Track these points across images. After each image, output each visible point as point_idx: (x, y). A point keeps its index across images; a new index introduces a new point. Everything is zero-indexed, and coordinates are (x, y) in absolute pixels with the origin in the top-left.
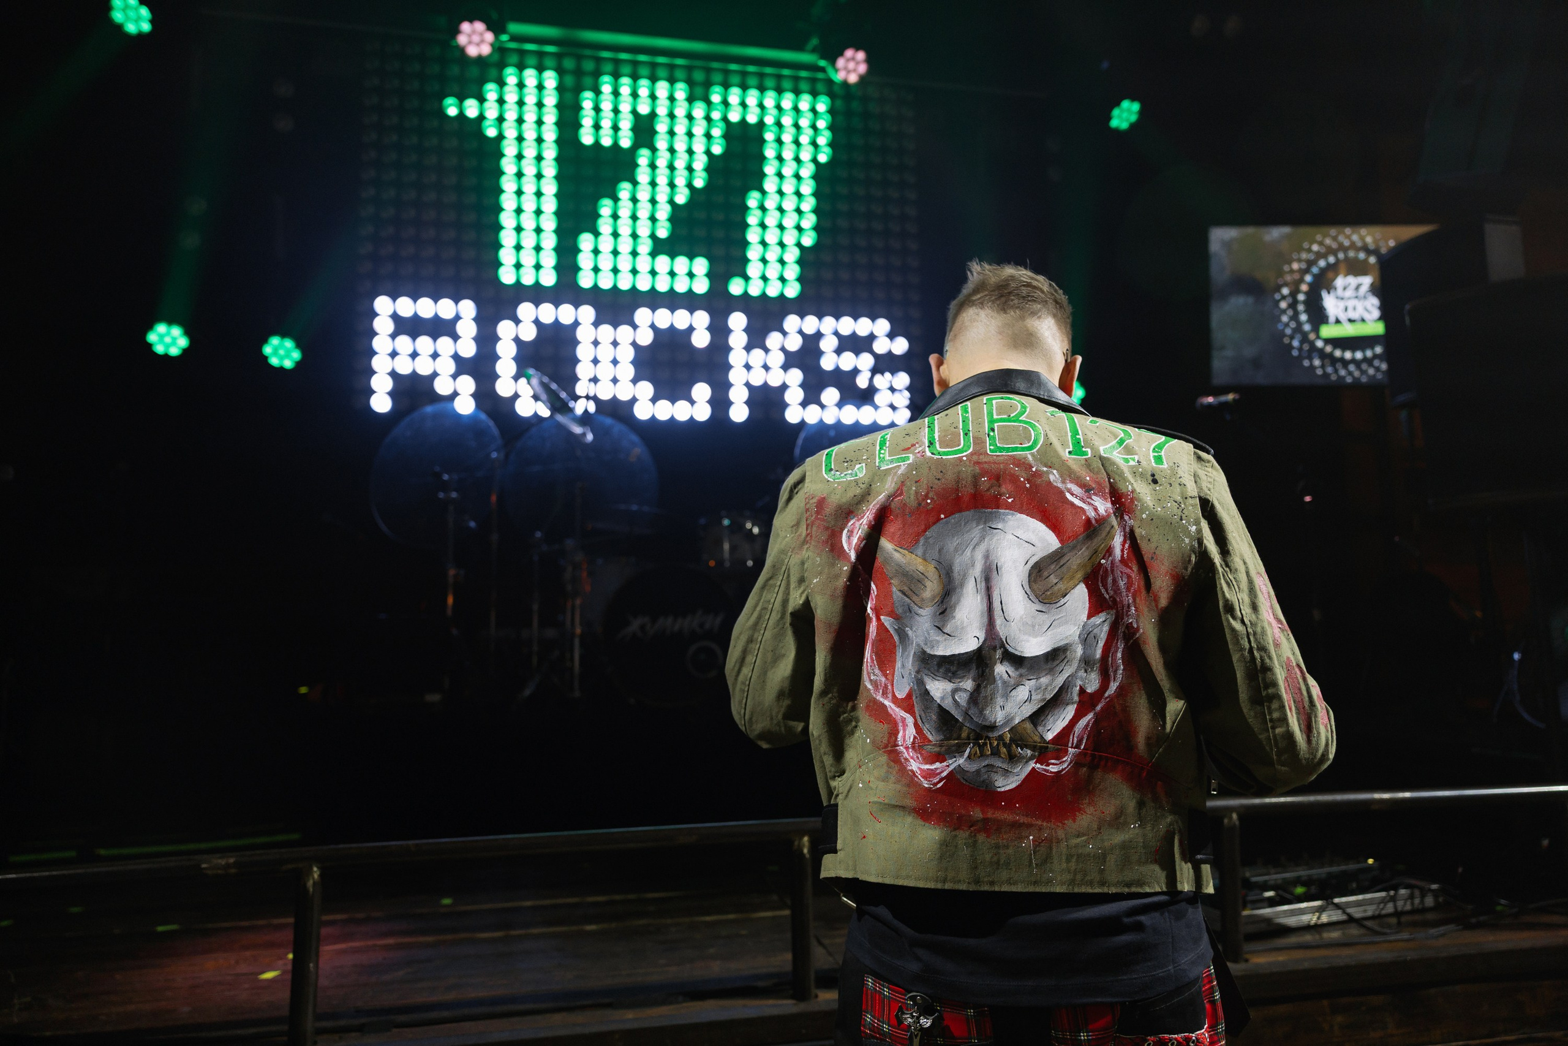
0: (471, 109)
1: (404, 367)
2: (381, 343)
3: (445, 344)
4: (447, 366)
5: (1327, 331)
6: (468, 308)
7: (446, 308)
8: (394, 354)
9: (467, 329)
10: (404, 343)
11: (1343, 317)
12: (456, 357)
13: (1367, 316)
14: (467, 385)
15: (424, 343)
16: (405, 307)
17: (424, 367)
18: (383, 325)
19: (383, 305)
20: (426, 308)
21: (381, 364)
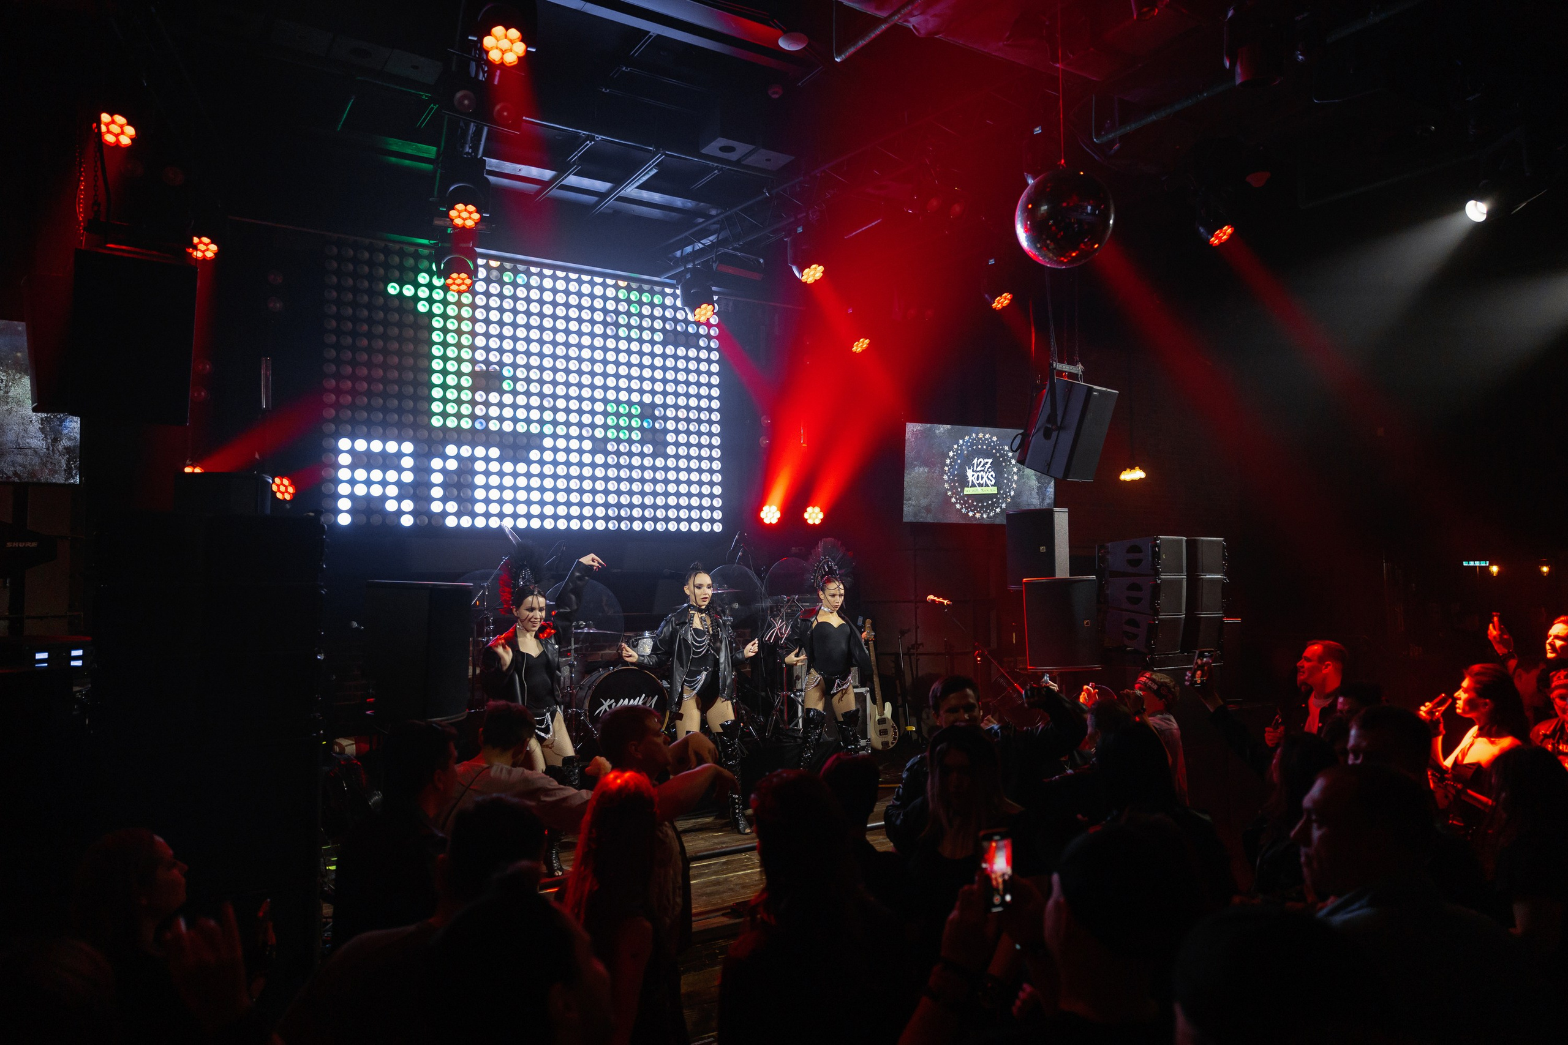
0: (408, 291)
1: (361, 490)
2: (344, 474)
3: (392, 476)
4: (392, 491)
5: (968, 491)
6: (408, 447)
7: (392, 447)
8: (352, 482)
9: (407, 462)
10: (361, 474)
11: (976, 482)
12: (399, 484)
13: (989, 482)
14: (408, 505)
15: (376, 475)
16: (361, 445)
17: (376, 491)
18: (345, 459)
19: (344, 443)
20: (376, 446)
21: (344, 489)
